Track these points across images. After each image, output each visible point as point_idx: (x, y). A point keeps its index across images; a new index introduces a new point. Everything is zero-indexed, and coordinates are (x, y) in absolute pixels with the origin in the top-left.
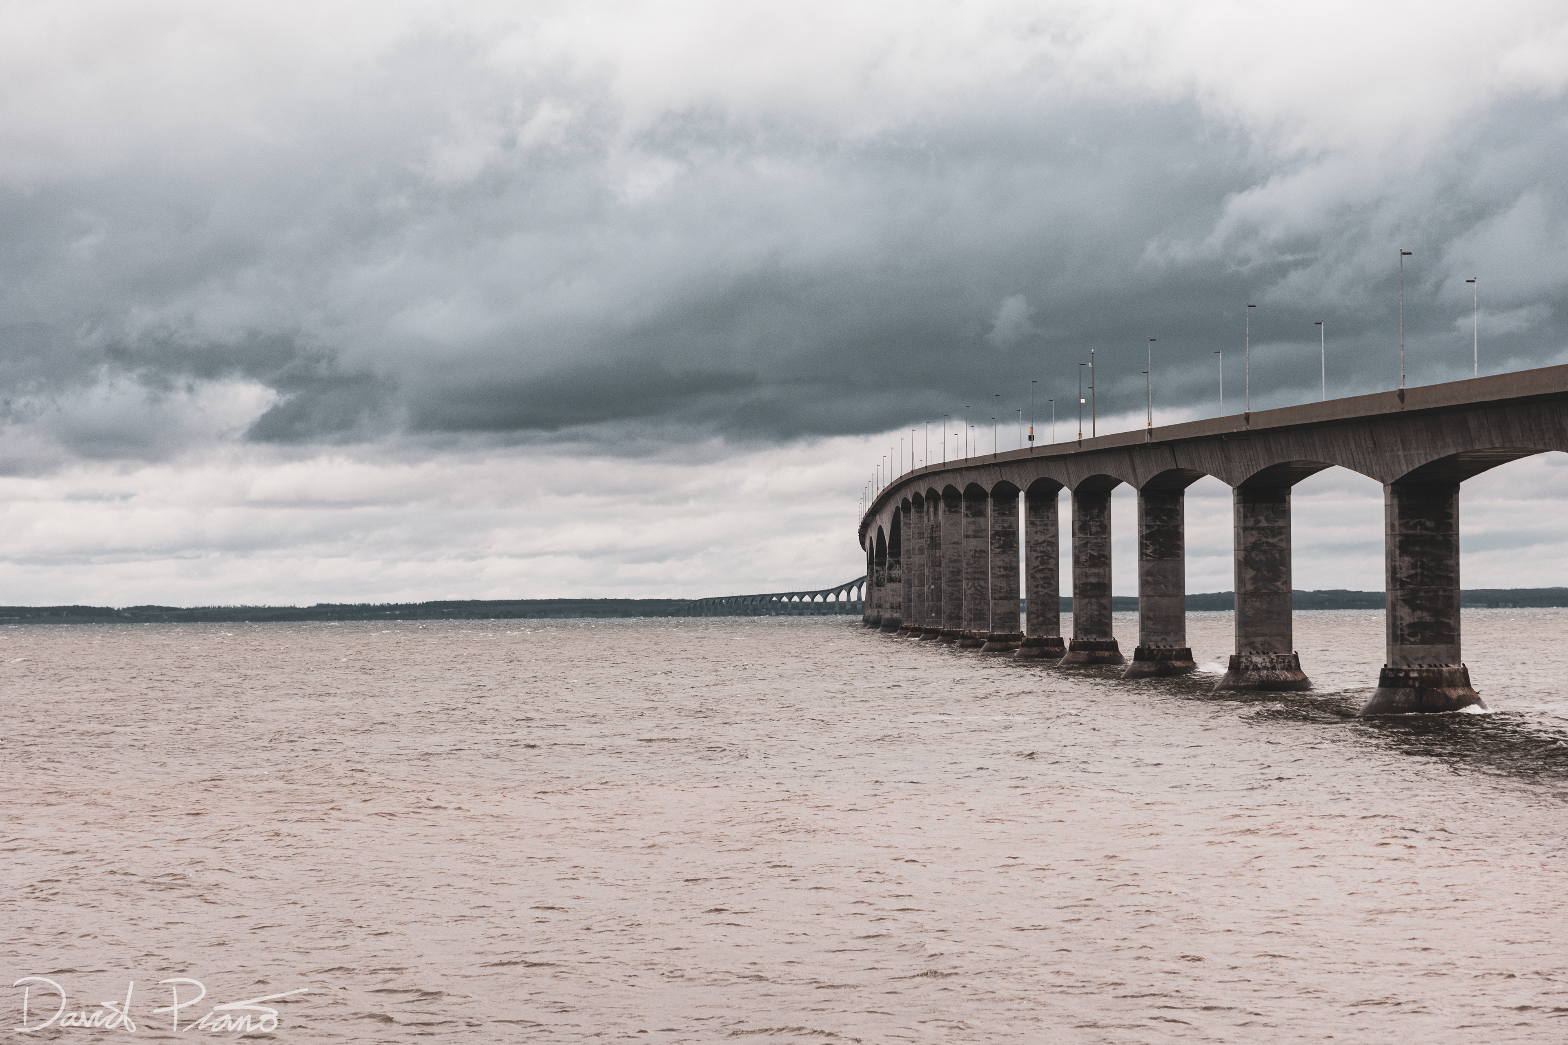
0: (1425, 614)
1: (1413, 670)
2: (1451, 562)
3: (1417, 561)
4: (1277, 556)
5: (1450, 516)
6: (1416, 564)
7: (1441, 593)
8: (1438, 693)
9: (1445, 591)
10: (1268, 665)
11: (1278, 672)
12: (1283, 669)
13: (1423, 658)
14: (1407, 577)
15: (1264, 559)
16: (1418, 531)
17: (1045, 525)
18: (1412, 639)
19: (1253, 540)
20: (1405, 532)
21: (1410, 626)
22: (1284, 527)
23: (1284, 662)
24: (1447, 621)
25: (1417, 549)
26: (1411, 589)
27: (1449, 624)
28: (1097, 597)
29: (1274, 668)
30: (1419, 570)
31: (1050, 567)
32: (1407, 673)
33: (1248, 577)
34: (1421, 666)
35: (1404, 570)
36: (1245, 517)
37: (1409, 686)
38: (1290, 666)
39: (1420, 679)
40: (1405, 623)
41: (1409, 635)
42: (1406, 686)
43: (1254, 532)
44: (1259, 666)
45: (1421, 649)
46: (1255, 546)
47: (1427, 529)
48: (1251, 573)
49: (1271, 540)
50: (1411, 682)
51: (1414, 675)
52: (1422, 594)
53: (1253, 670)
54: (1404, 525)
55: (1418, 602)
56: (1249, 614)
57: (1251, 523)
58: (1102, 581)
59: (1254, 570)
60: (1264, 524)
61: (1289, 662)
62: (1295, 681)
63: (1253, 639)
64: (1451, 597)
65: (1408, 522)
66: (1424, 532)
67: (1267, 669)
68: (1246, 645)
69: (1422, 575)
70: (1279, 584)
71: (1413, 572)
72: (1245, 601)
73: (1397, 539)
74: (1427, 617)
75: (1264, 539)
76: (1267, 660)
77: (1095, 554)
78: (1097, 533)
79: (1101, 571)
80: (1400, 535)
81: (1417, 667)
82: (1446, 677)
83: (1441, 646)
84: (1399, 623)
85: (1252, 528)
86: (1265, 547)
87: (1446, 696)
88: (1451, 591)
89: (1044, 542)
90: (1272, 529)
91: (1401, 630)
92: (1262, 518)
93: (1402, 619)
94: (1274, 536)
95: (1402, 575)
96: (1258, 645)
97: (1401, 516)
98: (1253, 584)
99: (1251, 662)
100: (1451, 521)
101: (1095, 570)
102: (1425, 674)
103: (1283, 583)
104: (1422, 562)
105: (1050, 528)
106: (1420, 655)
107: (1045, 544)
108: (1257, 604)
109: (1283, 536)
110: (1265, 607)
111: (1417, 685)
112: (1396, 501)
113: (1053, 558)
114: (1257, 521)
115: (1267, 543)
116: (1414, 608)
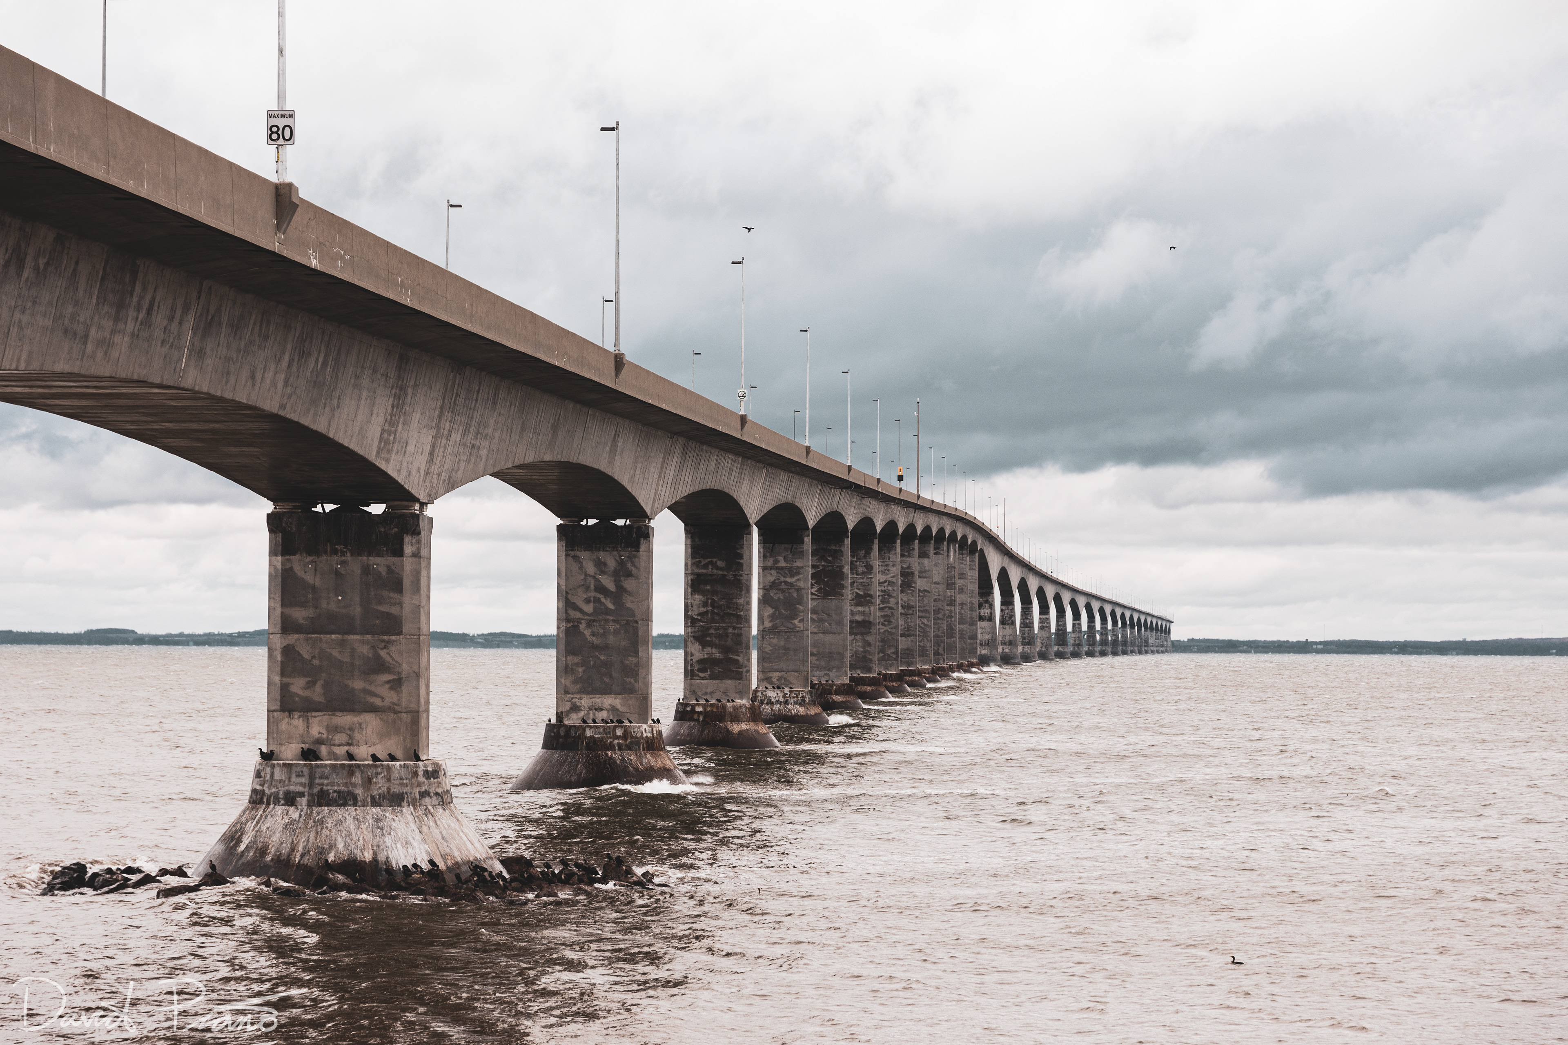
0: (714, 651)
1: (699, 705)
2: (741, 601)
3: (708, 599)
4: (795, 595)
5: (741, 556)
6: (707, 602)
7: (730, 630)
8: (719, 727)
9: (734, 629)
10: (782, 699)
11: (790, 706)
12: (795, 703)
13: (712, 693)
14: (698, 615)
15: (782, 598)
16: (709, 570)
17: (887, 565)
18: (702, 675)
19: (772, 579)
20: (696, 571)
21: (700, 661)
22: (802, 567)
23: (797, 697)
24: (736, 657)
25: (709, 587)
26: (701, 626)
27: (738, 661)
28: (862, 634)
29: (786, 702)
30: (710, 608)
31: (890, 605)
32: (693, 706)
33: (766, 614)
34: (707, 701)
35: (695, 608)
36: (765, 557)
37: (694, 720)
38: (803, 701)
39: (705, 713)
40: (695, 659)
41: (699, 670)
42: (691, 719)
43: (773, 572)
44: (773, 700)
45: (709, 685)
46: (774, 585)
47: (718, 568)
48: (769, 611)
49: (789, 580)
50: (696, 716)
51: (699, 709)
52: (712, 631)
53: (767, 704)
54: (696, 564)
55: (708, 639)
56: (767, 650)
57: (770, 562)
58: (867, 619)
59: (773, 608)
60: (782, 564)
61: (803, 697)
62: (807, 715)
63: (770, 674)
64: (740, 635)
65: (700, 562)
66: (715, 571)
67: (780, 703)
68: (763, 680)
69: (713, 613)
70: (796, 622)
71: (704, 610)
72: (763, 638)
73: (689, 578)
74: (717, 654)
75: (782, 579)
76: (781, 695)
77: (861, 593)
78: (863, 573)
79: (867, 609)
80: (692, 574)
81: (702, 702)
82: (730, 712)
83: (729, 682)
84: (689, 658)
85: (771, 568)
86: (783, 586)
87: (728, 730)
88: (741, 629)
89: (885, 582)
90: (790, 569)
91: (692, 665)
92: (781, 558)
93: (692, 655)
94: (792, 576)
95: (694, 613)
96: (775, 680)
97: (693, 557)
98: (771, 621)
99: (766, 696)
100: (741, 561)
101: (860, 609)
102: (709, 709)
103: (800, 622)
104: (713, 600)
105: (891, 569)
106: (709, 691)
107: (886, 584)
108: (775, 641)
109: (801, 576)
110: (782, 643)
111: (701, 719)
112: (689, 541)
113: (894, 597)
114: (776, 561)
115: (786, 582)
116: (704, 644)
